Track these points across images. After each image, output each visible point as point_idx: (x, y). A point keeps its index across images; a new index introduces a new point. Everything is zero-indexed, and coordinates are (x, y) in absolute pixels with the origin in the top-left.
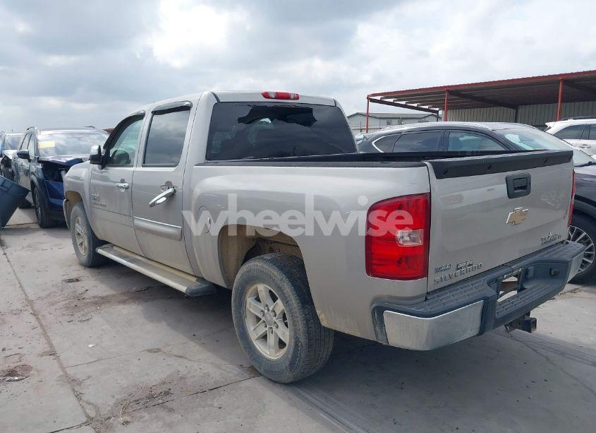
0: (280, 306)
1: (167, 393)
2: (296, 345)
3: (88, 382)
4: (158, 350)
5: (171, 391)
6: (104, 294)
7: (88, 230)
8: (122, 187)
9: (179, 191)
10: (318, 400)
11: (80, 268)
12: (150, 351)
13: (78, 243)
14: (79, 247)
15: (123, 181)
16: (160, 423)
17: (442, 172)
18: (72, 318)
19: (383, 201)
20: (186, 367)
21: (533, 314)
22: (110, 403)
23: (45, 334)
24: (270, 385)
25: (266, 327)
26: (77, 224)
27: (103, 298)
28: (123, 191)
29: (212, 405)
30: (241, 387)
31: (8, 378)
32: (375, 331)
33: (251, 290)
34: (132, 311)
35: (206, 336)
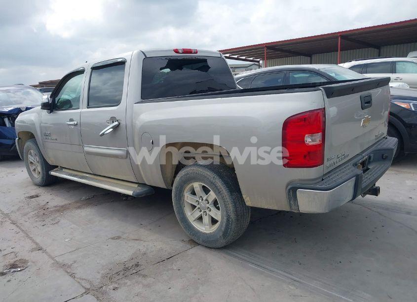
0: (212, 195)
1: (137, 265)
2: (228, 220)
3: (75, 265)
4: (119, 238)
5: (139, 264)
6: (63, 204)
7: (40, 159)
8: (72, 125)
9: (123, 123)
10: (245, 256)
11: (36, 187)
12: (113, 239)
13: (32, 170)
14: (33, 172)
15: (71, 120)
16: (140, 285)
17: (330, 93)
18: (44, 223)
19: (294, 116)
20: (144, 246)
21: (377, 185)
22: (98, 277)
23: (28, 236)
24: (208, 250)
25: (201, 211)
26: (29, 156)
27: (62, 207)
28: (73, 127)
29: (172, 269)
30: (188, 254)
31: (13, 270)
32: (290, 204)
33: (188, 187)
34: (87, 213)
35: (150, 224)
